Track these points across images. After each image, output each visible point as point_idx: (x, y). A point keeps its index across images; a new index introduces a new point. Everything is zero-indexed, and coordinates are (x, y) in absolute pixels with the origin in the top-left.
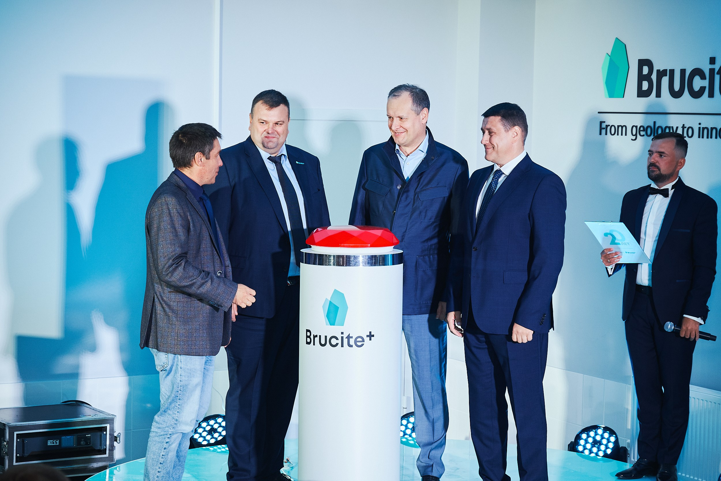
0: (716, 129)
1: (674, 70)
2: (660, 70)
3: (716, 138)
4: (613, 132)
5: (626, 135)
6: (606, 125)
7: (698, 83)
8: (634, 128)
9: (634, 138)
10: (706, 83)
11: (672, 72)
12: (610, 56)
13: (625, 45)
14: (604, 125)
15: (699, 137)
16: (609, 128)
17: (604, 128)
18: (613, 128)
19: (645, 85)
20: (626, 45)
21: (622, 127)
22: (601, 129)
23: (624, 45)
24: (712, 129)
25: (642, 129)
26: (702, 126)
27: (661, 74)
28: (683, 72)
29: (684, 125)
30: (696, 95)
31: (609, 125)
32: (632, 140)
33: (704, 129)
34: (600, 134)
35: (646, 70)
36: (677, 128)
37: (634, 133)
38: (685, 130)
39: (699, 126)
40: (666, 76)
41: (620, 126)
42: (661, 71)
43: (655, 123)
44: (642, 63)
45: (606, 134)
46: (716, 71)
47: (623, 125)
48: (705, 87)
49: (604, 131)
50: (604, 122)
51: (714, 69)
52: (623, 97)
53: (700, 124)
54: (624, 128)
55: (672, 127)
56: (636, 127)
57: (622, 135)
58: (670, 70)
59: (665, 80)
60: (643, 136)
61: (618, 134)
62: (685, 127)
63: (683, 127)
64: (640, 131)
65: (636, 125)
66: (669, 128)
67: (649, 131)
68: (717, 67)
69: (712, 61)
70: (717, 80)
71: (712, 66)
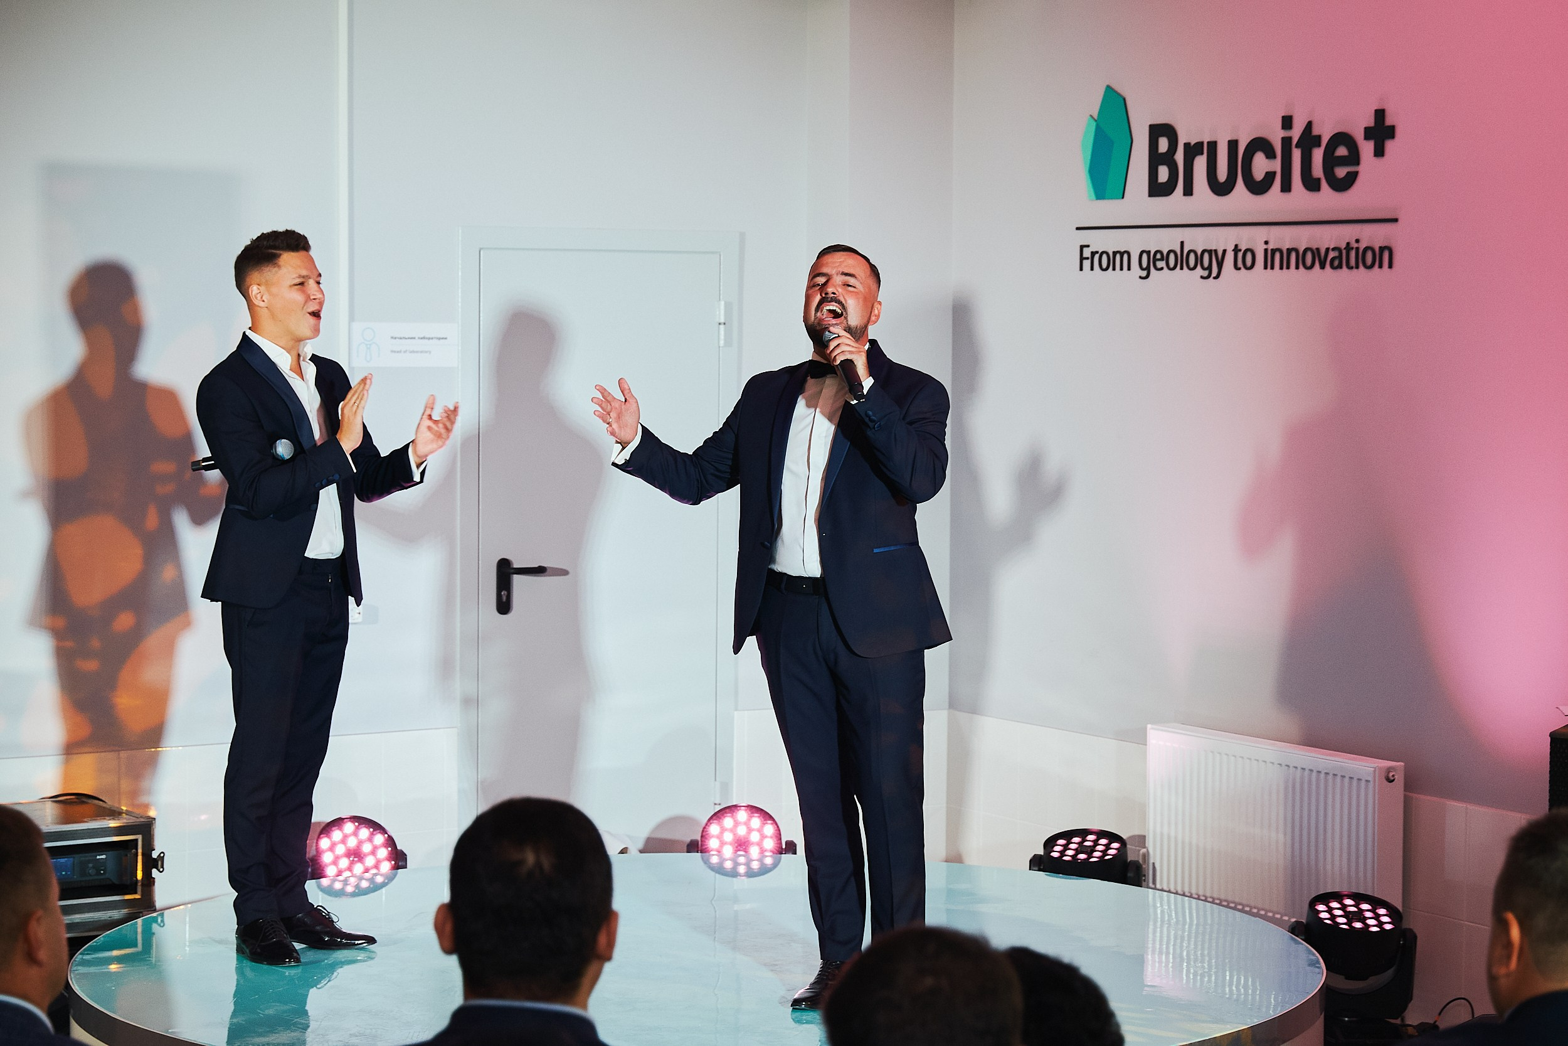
0: (1296, 251)
1: (1216, 142)
2: (1189, 144)
3: (1297, 268)
4: (1104, 265)
5: (1129, 269)
6: (1092, 252)
7: (1261, 165)
8: (1145, 256)
9: (1144, 274)
10: (1276, 165)
11: (1213, 145)
12: (1096, 121)
13: (1124, 99)
14: (1087, 253)
15: (1266, 268)
16: (1097, 257)
17: (1088, 258)
18: (1105, 257)
19: (1163, 174)
20: (1126, 99)
21: (1122, 254)
22: (1082, 259)
23: (1121, 99)
24: (1289, 251)
25: (1158, 256)
26: (1271, 246)
27: (1193, 150)
28: (1233, 145)
29: (1236, 246)
30: (1258, 188)
31: (1097, 252)
32: (1140, 277)
33: (1274, 251)
34: (1081, 269)
35: (1163, 145)
36: (1225, 251)
37: (1145, 265)
38: (1240, 255)
39: (1265, 247)
41: (1118, 252)
42: (1192, 144)
43: (1182, 243)
44: (1158, 131)
45: (1092, 269)
47: (1122, 251)
48: (1275, 173)
49: (1087, 263)
50: (1088, 246)
51: (1289, 139)
52: (1123, 198)
53: (1266, 243)
54: (1125, 257)
55: (1216, 251)
56: (1148, 253)
57: (1121, 269)
58: (1208, 142)
59: (1200, 164)
60: (1162, 269)
61: (1114, 269)
62: (1240, 250)
63: (1236, 250)
64: (1155, 260)
65: (1147, 250)
66: (1210, 252)
67: (1172, 260)
68: (1296, 133)
69: (1287, 122)
70: (1296, 159)
71: (1287, 133)
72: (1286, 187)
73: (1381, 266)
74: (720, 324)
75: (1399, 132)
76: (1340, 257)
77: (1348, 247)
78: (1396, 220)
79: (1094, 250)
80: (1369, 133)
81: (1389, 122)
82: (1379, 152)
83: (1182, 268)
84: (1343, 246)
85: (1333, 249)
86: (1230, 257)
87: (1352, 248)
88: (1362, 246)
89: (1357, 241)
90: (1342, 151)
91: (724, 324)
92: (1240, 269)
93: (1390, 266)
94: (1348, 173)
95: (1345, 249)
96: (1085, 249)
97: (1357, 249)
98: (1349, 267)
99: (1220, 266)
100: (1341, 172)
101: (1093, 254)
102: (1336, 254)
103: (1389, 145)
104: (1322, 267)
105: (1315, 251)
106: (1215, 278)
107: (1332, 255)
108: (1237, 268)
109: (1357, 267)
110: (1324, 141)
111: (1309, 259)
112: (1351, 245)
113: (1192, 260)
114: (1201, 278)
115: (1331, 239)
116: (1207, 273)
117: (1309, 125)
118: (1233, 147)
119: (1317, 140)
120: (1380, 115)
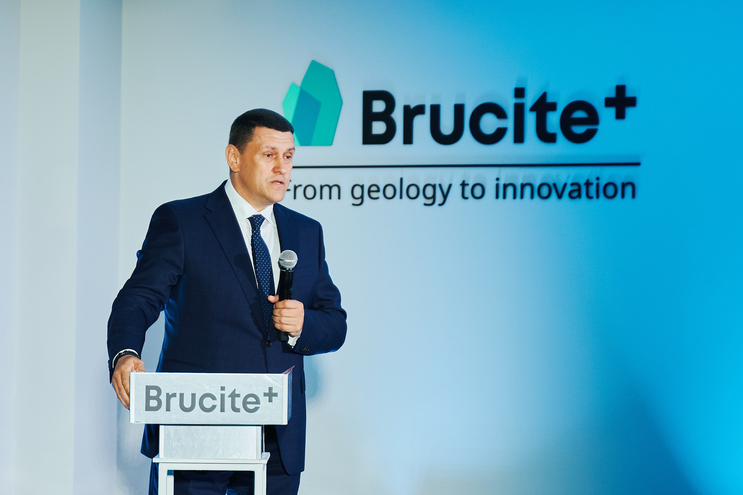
0: (531, 185)
1: (438, 105)
2: (409, 106)
3: (532, 197)
5: (339, 198)
6: (295, 185)
7: (490, 123)
8: (358, 189)
9: (359, 201)
10: (509, 123)
11: (436, 108)
12: (299, 87)
13: (332, 73)
15: (497, 197)
16: (300, 191)
18: (310, 189)
21: (331, 187)
23: (329, 71)
24: (523, 185)
25: (374, 189)
26: (502, 183)
27: (411, 113)
29: (464, 181)
30: (488, 139)
31: (300, 186)
32: (353, 204)
33: (505, 186)
35: (379, 106)
36: (450, 186)
37: (358, 195)
38: (468, 188)
39: (497, 182)
40: (423, 113)
41: (326, 185)
42: (413, 107)
43: (401, 180)
44: (369, 96)
45: (295, 198)
46: (528, 106)
47: (331, 185)
48: (506, 129)
51: (522, 105)
52: (331, 144)
53: (498, 179)
54: (335, 190)
55: (440, 186)
56: (362, 187)
57: (330, 198)
58: (430, 105)
59: (422, 120)
60: (377, 198)
61: (321, 198)
62: (467, 185)
63: (464, 185)
64: (369, 191)
65: (361, 184)
66: (434, 187)
67: (390, 192)
68: (529, 100)
69: (520, 92)
70: (530, 119)
71: (520, 101)
72: (519, 138)
73: (623, 196)
75: (639, 102)
76: (579, 190)
77: (588, 184)
78: (638, 164)
79: (297, 185)
80: (609, 102)
82: (620, 115)
83: (401, 197)
84: (582, 182)
85: (572, 184)
86: (456, 191)
87: (592, 184)
88: (602, 183)
89: (598, 179)
90: (580, 114)
92: (467, 198)
93: (634, 196)
94: (588, 131)
95: (585, 184)
97: (598, 185)
98: (589, 197)
99: (445, 197)
100: (579, 130)
101: (296, 188)
102: (576, 187)
103: (630, 112)
104: (560, 196)
105: (552, 185)
106: (440, 205)
107: (569, 189)
108: (464, 197)
109: (598, 197)
110: (560, 108)
111: (545, 191)
112: (591, 181)
113: (413, 192)
114: (425, 204)
115: (568, 177)
116: (430, 201)
117: (544, 96)
118: (459, 109)
119: (553, 107)
120: (621, 89)
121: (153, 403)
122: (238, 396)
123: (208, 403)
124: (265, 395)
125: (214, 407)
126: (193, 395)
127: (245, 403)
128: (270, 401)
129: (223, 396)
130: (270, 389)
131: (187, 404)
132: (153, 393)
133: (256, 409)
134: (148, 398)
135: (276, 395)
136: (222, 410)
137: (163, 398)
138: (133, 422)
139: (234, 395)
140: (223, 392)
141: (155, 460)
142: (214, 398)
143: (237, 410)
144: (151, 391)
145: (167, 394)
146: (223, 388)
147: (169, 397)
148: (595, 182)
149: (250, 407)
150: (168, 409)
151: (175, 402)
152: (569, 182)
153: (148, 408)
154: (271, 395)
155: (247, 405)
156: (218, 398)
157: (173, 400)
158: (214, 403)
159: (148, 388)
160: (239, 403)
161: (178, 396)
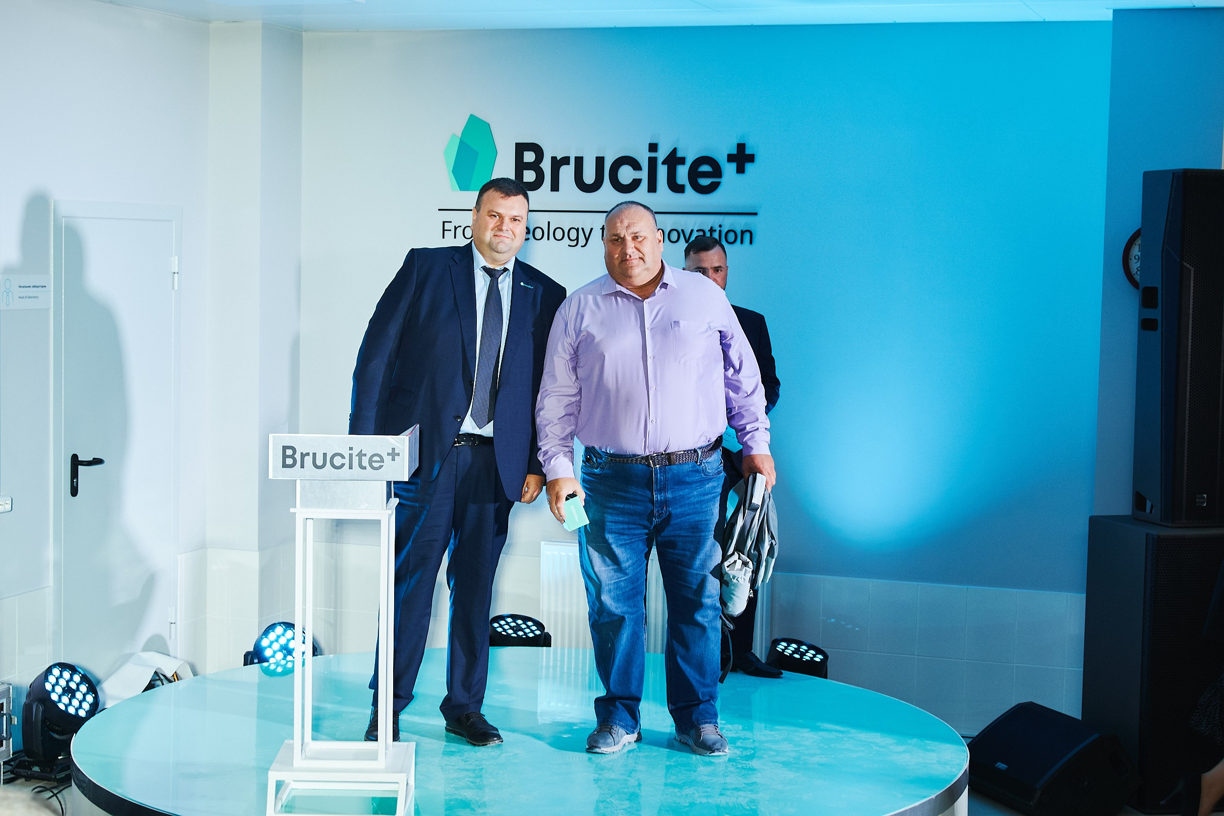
1: (582, 158)
2: (556, 157)
10: (644, 175)
11: (580, 159)
12: (460, 138)
14: (449, 227)
16: (460, 231)
17: (450, 230)
19: (529, 176)
20: (490, 125)
22: (444, 230)
23: (485, 124)
27: (558, 163)
30: (625, 188)
31: (460, 226)
34: (443, 237)
35: (529, 157)
36: (592, 229)
40: (569, 164)
42: (559, 158)
43: (549, 223)
44: (521, 148)
45: (455, 237)
46: (660, 160)
48: (641, 180)
49: (448, 235)
50: (451, 222)
51: (656, 158)
55: (583, 229)
58: (575, 157)
59: (567, 170)
67: (538, 234)
68: (662, 155)
69: (653, 147)
70: (662, 171)
71: (653, 155)
72: (652, 188)
73: (742, 242)
74: (174, 273)
75: (757, 159)
78: (756, 214)
79: (456, 225)
80: (731, 158)
81: (748, 151)
82: (741, 170)
83: (548, 239)
84: (707, 229)
85: (697, 231)
87: (715, 231)
88: (724, 230)
89: (720, 226)
90: (705, 168)
91: (178, 273)
93: (751, 243)
94: (712, 182)
95: (709, 231)
96: (445, 223)
97: (720, 231)
99: (587, 240)
100: (705, 182)
101: (456, 228)
103: (749, 167)
105: (680, 231)
106: (582, 246)
110: (689, 162)
111: (674, 236)
112: (714, 229)
113: (559, 234)
114: (569, 246)
115: (695, 224)
116: (574, 243)
117: (675, 150)
118: (600, 161)
119: (682, 161)
120: (741, 147)
121: (289, 461)
122: (365, 455)
123: (338, 461)
124: (388, 454)
125: (343, 465)
126: (325, 455)
127: (371, 462)
128: (393, 459)
129: (351, 455)
130: (393, 449)
131: (319, 462)
132: (289, 452)
133: (381, 467)
134: (285, 457)
135: (398, 454)
136: (351, 467)
137: (298, 456)
138: (272, 478)
139: (361, 455)
140: (351, 452)
141: (292, 510)
142: (343, 457)
143: (365, 468)
144: (287, 450)
145: (302, 453)
146: (351, 449)
147: (303, 456)
148: (718, 229)
149: (376, 465)
150: (302, 466)
151: (308, 460)
152: (695, 229)
153: (285, 465)
154: (394, 454)
155: (373, 463)
156: (347, 457)
157: (306, 458)
158: (343, 461)
159: (285, 448)
160: (365, 462)
161: (311, 455)
